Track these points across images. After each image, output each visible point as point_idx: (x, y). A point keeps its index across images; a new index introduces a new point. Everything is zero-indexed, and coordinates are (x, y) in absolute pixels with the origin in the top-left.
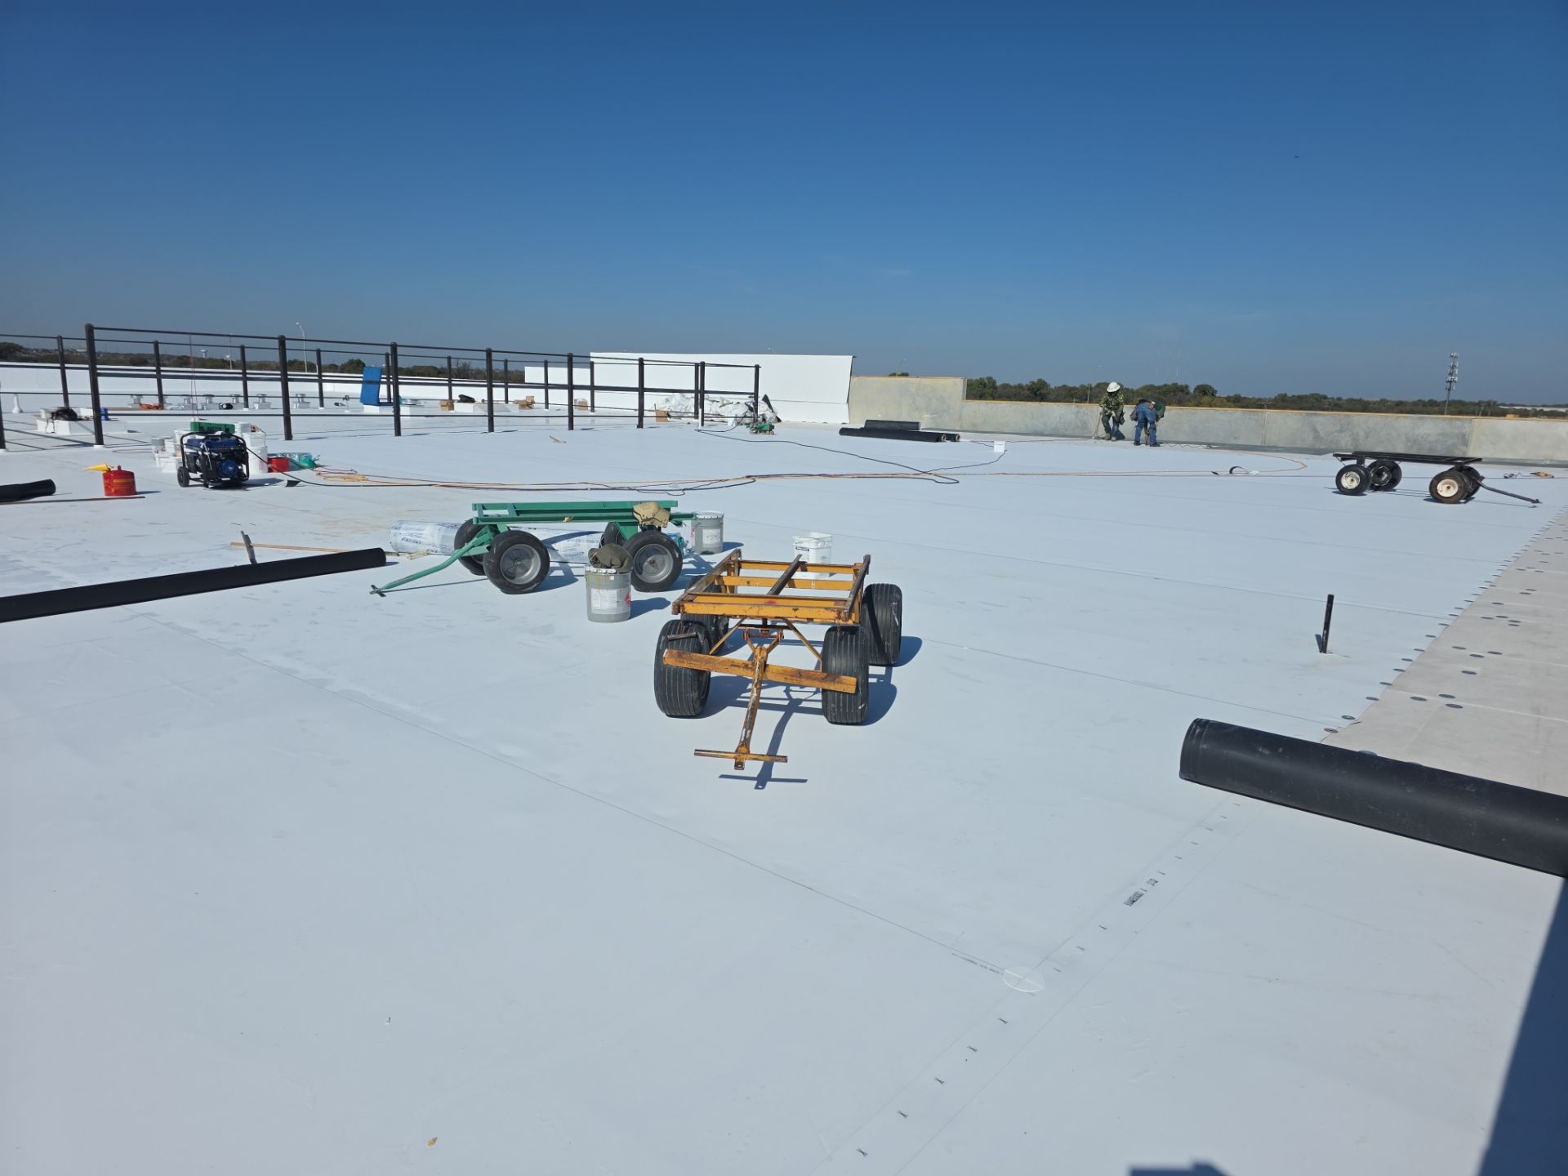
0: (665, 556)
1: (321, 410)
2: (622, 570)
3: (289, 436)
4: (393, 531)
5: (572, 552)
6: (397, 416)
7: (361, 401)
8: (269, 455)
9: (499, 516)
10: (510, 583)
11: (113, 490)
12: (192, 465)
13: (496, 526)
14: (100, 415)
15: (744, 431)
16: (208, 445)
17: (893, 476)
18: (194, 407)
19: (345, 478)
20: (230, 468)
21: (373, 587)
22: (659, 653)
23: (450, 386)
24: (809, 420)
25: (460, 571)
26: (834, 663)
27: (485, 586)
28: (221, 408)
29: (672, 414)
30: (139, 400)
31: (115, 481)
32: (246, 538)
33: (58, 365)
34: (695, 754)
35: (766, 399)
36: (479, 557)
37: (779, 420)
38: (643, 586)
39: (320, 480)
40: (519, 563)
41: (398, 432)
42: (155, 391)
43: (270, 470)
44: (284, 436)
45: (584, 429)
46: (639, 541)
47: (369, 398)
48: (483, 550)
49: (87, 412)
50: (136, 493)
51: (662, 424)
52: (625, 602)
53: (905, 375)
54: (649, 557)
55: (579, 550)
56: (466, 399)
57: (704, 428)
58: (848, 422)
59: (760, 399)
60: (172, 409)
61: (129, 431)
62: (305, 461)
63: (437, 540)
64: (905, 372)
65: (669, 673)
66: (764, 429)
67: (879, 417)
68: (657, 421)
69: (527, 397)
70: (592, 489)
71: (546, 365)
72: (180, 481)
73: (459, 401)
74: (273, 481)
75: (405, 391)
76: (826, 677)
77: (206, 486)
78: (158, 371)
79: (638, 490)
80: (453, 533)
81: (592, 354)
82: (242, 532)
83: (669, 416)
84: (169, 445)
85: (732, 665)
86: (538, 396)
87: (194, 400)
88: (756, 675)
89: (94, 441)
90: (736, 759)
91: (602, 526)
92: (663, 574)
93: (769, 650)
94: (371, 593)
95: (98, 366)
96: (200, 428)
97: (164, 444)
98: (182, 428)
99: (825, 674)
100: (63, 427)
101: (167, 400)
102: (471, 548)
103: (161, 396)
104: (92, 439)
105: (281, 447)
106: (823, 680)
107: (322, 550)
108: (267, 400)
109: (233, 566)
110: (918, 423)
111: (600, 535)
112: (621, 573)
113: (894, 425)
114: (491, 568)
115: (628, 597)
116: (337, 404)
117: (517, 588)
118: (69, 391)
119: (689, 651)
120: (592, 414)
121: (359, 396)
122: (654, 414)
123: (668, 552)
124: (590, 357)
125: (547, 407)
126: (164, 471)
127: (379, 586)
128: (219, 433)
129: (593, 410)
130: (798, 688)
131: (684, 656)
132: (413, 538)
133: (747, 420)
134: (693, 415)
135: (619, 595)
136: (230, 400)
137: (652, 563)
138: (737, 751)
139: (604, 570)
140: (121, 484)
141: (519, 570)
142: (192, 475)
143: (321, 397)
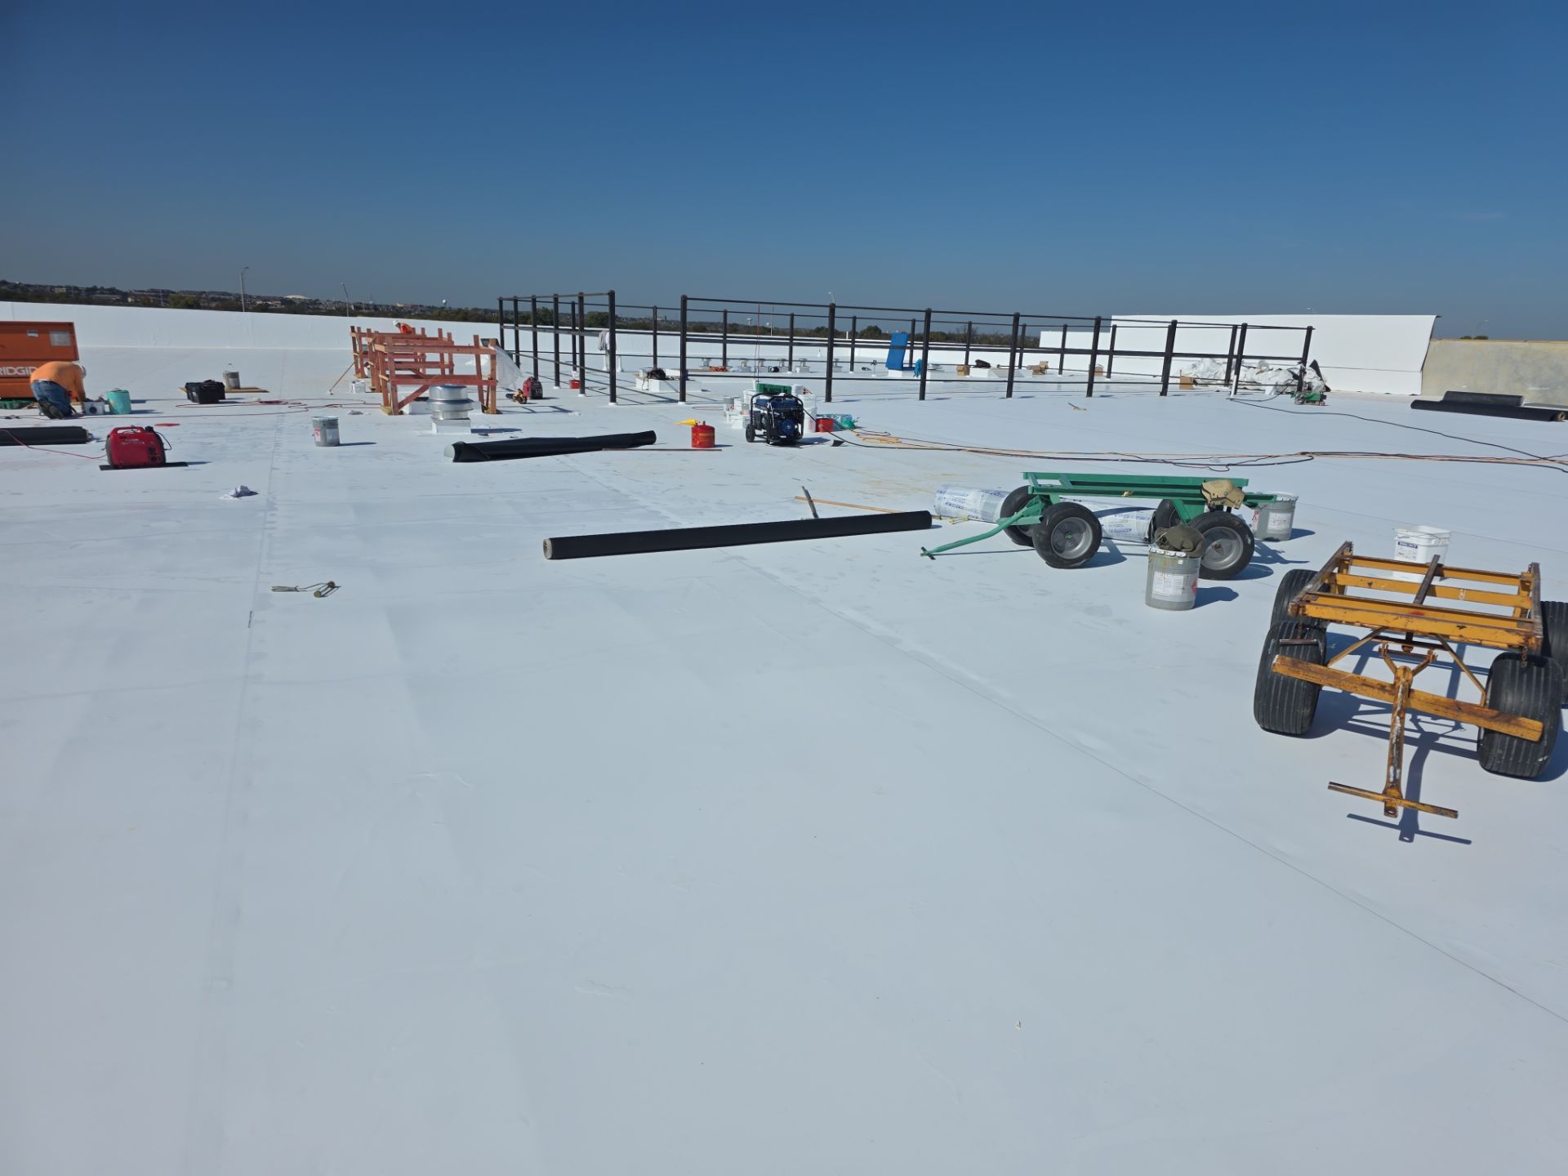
0: (1234, 542)
1: (851, 374)
2: (1193, 554)
3: (829, 399)
4: (938, 495)
5: (1118, 529)
6: (923, 381)
7: (887, 366)
8: (818, 416)
9: (1052, 486)
10: (1059, 557)
11: (698, 442)
12: (758, 422)
13: (1048, 497)
14: (684, 376)
15: (1288, 401)
16: (773, 405)
17: (1499, 461)
18: (748, 369)
19: (881, 440)
20: (789, 427)
21: (923, 549)
22: (1266, 658)
23: (968, 351)
24: (1366, 390)
25: (1005, 540)
26: (1509, 699)
27: (1032, 558)
28: (770, 371)
29: (1199, 381)
30: (708, 362)
31: (700, 434)
32: (807, 492)
33: (652, 332)
34: (1330, 788)
35: (1315, 365)
36: (1026, 527)
37: (1328, 389)
38: (1206, 573)
39: (859, 441)
40: (1069, 537)
41: (922, 397)
42: (721, 354)
43: (817, 430)
44: (824, 398)
45: (1102, 396)
46: (1207, 522)
47: (894, 363)
48: (1035, 520)
49: (673, 372)
50: (715, 446)
51: (1187, 392)
52: (1191, 590)
53: (1484, 338)
54: (1214, 541)
55: (1126, 526)
56: (982, 364)
57: (1236, 397)
58: (1418, 392)
59: (1308, 364)
60: (734, 371)
61: (703, 390)
62: (846, 423)
63: (979, 507)
64: (1483, 335)
65: (1278, 683)
66: (1312, 399)
67: (1464, 388)
68: (1180, 388)
69: (1041, 362)
70: (1123, 460)
71: (1065, 329)
72: (747, 437)
73: (975, 367)
74: (821, 441)
75: (934, 357)
76: (1498, 716)
77: (768, 442)
78: (725, 337)
79: (1174, 464)
80: (1000, 502)
81: (1114, 317)
82: (803, 487)
83: (1195, 383)
84: (737, 403)
85: (1363, 685)
86: (1053, 360)
87: (750, 364)
88: (1399, 701)
89: (678, 399)
90: (1386, 803)
91: (1155, 503)
92: (1229, 561)
93: (1415, 672)
94: (922, 555)
95: (688, 333)
96: (765, 390)
97: (733, 403)
98: (748, 390)
99: (1496, 712)
100: (655, 385)
101: (729, 363)
102: (1019, 518)
103: (725, 359)
104: (677, 396)
105: (825, 409)
106: (1493, 718)
107: (872, 509)
108: (807, 364)
109: (799, 519)
110: (1520, 397)
111: (1152, 512)
112: (1191, 558)
113: (1485, 398)
114: (1042, 539)
115: (1195, 584)
116: (864, 369)
117: (1065, 562)
118: (658, 354)
119: (1305, 660)
120: (1108, 380)
121: (885, 361)
122: (1178, 381)
123: (1238, 536)
124: (1111, 320)
125: (1060, 373)
126: (734, 427)
127: (929, 549)
128: (782, 394)
129: (1109, 376)
130: (1428, 719)
131: (1300, 665)
132: (957, 503)
133: (1289, 389)
134: (1223, 382)
135: (1186, 581)
136: (777, 364)
137: (1217, 547)
138: (1385, 793)
139: (1172, 553)
140: (704, 437)
141: (1069, 544)
142: (758, 432)
143: (852, 362)
